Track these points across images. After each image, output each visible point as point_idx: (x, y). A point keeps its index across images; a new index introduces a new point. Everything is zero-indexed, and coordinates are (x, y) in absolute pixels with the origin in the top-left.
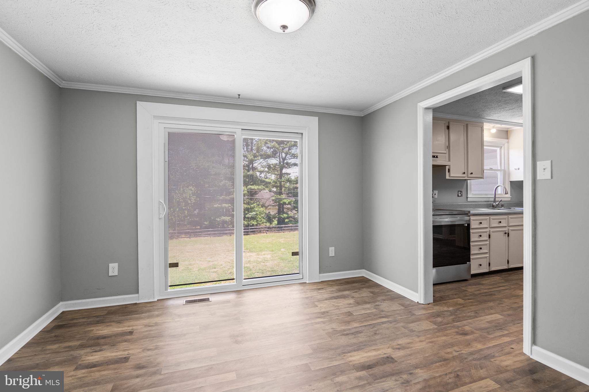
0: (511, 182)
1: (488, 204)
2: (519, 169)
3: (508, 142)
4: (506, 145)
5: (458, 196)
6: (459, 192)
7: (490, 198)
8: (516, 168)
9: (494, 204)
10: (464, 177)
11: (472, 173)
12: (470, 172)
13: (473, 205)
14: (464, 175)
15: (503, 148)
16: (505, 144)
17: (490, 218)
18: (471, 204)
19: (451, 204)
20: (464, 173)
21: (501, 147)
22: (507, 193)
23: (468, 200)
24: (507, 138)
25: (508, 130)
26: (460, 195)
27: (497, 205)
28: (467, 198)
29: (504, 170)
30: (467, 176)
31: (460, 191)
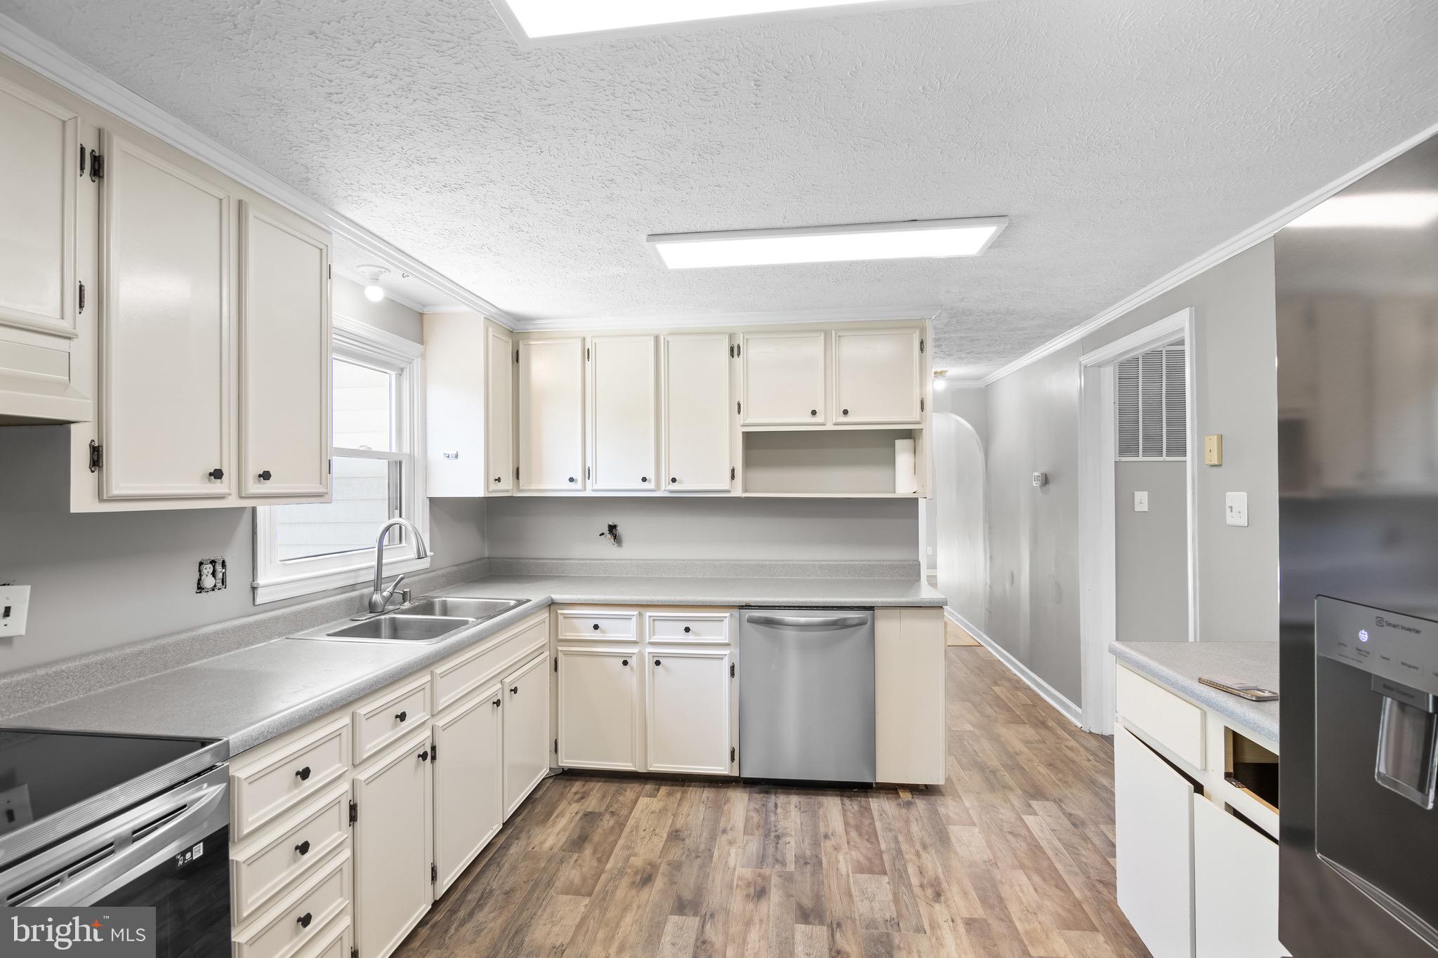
0: (431, 499)
1: (351, 599)
2: (457, 456)
3: (423, 356)
4: (417, 363)
5: (200, 588)
6: (208, 569)
7: (362, 572)
8: (450, 453)
9: (377, 598)
10: (221, 497)
11: (266, 476)
12: (254, 469)
13: (285, 618)
14: (217, 487)
15: (406, 374)
16: (415, 361)
17: (353, 715)
18: (277, 619)
19: (149, 646)
20: (217, 474)
21: (402, 370)
22: (422, 554)
23: (258, 601)
24: (421, 341)
25: (426, 311)
26: (209, 582)
27: (388, 600)
28: (254, 589)
29: (410, 455)
30: (234, 491)
31: (213, 562)
